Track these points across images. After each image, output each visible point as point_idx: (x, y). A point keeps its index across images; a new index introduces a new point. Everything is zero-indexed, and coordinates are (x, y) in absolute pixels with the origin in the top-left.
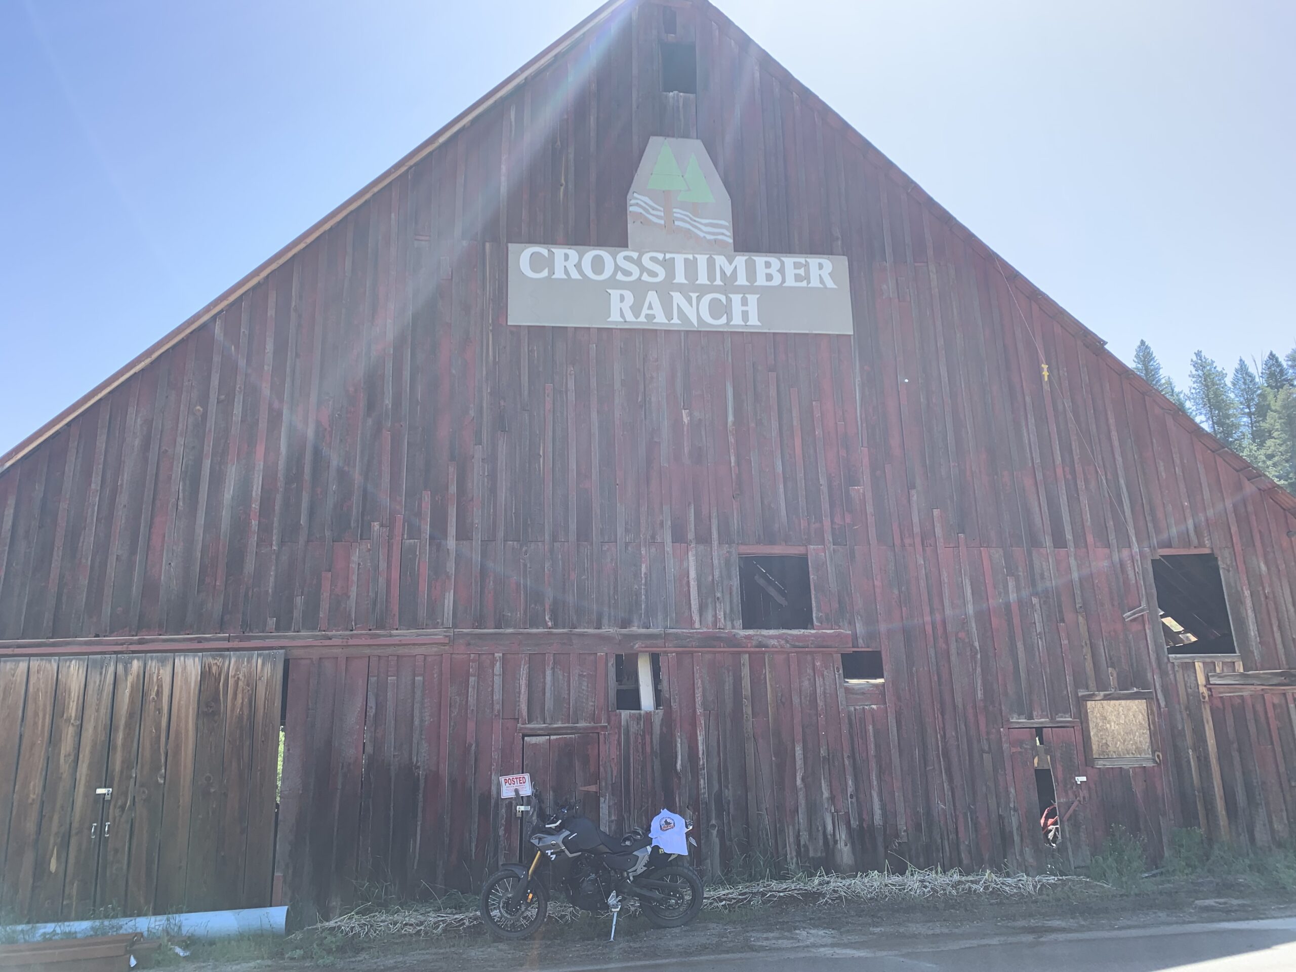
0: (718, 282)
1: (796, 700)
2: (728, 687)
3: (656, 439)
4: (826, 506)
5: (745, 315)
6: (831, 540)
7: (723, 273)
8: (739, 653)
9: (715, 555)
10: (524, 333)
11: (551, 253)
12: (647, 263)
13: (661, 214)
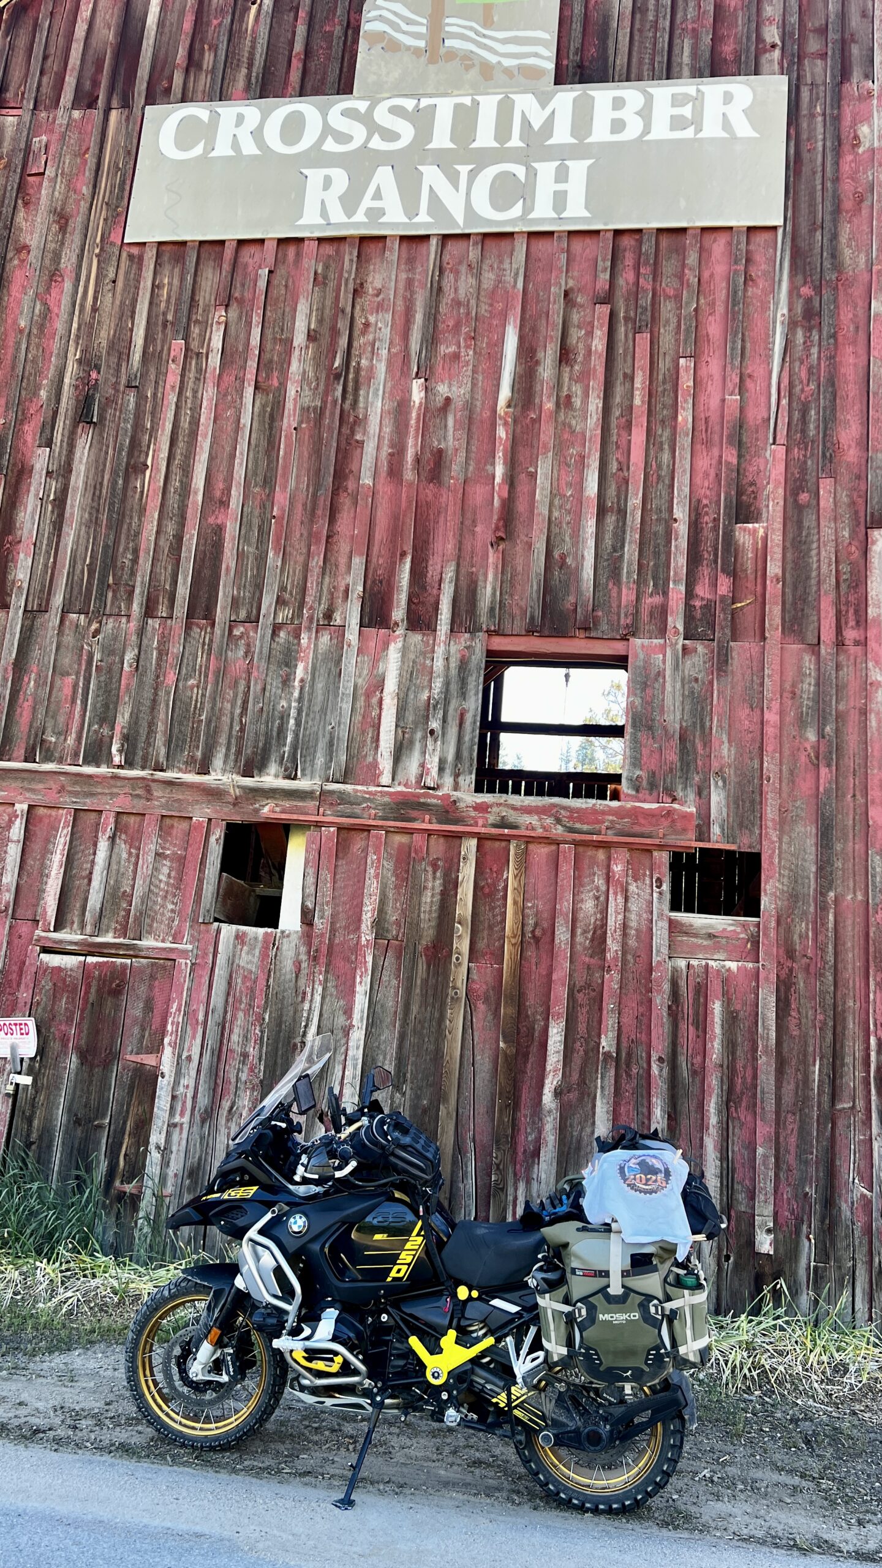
0: (515, 142)
1: (562, 935)
2: (429, 899)
3: (358, 437)
4: (679, 561)
5: (560, 200)
6: (681, 628)
7: (526, 123)
8: (459, 836)
9: (440, 651)
10: (150, 255)
11: (215, 116)
12: (382, 115)
13: (423, 30)
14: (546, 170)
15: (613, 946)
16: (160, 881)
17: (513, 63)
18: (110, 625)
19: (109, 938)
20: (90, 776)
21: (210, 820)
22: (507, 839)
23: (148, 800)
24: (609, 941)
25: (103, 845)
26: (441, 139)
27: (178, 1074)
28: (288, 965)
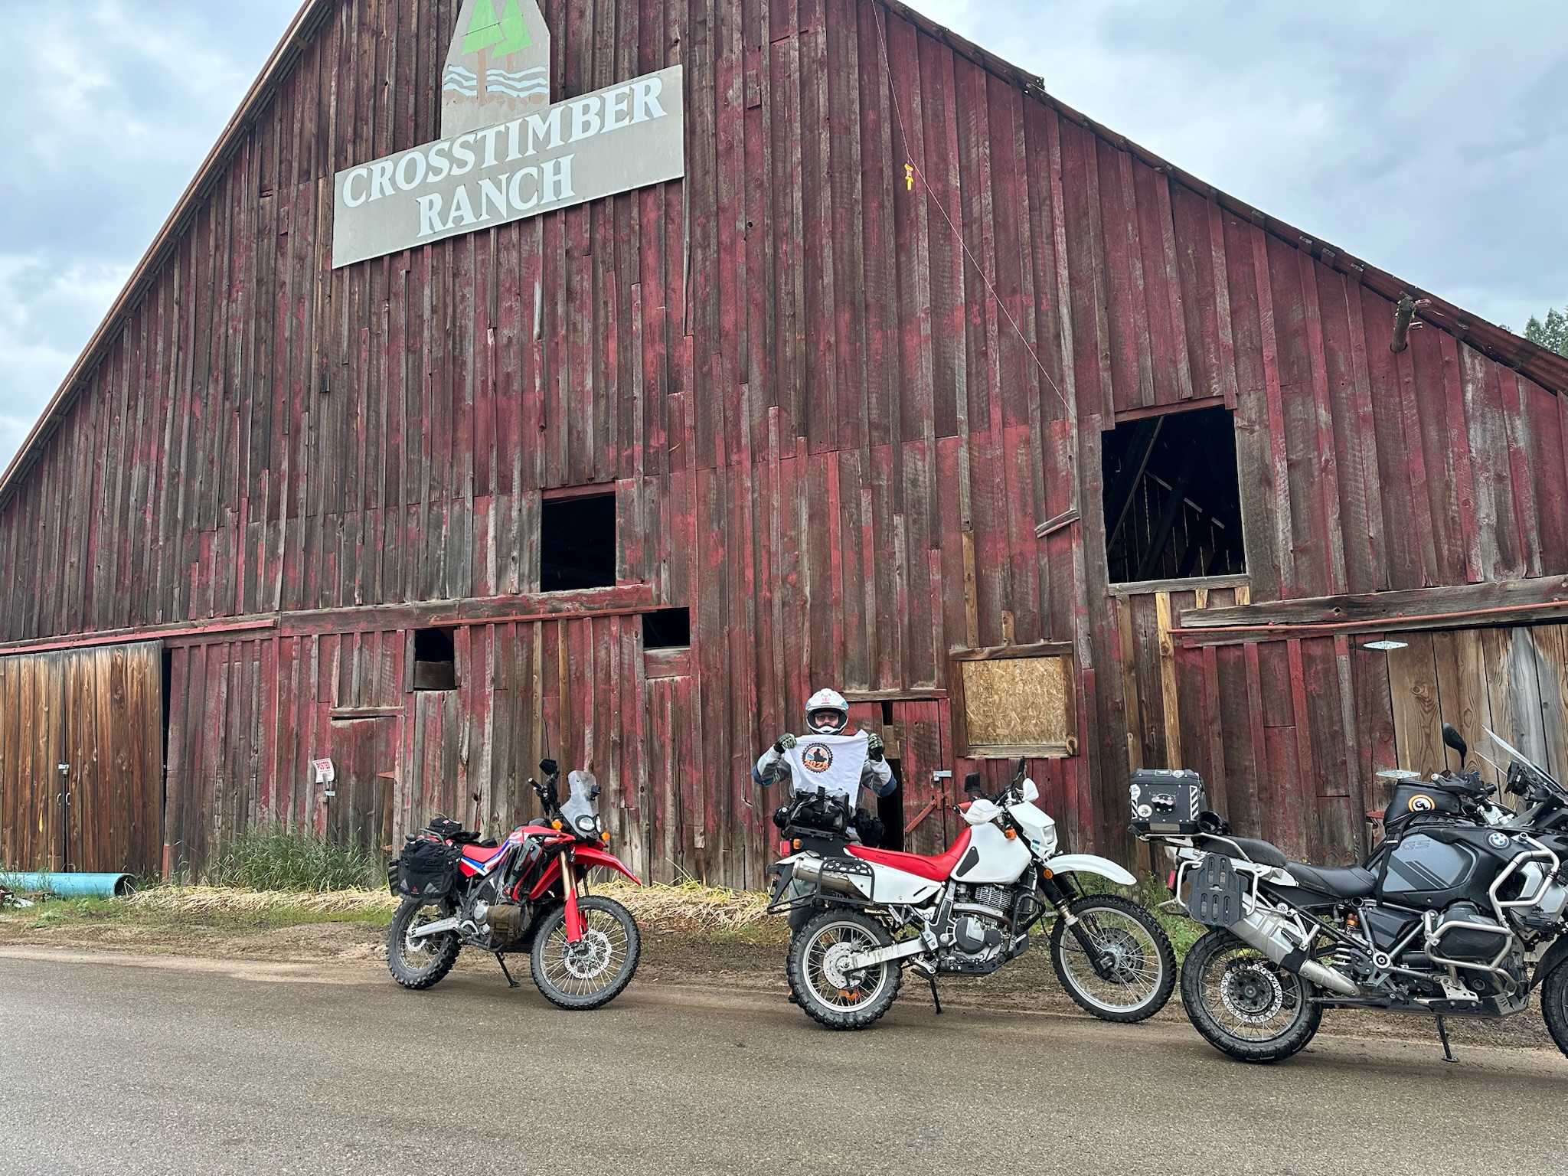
0: (531, 152)
1: (589, 674)
2: (520, 661)
3: (463, 374)
4: (639, 425)
5: (557, 187)
6: (641, 469)
7: (536, 137)
8: (531, 622)
9: (516, 506)
10: (347, 272)
11: (370, 171)
12: (458, 152)
13: (474, 83)
14: (548, 166)
15: (615, 676)
16: (386, 671)
17: (526, 93)
18: (348, 518)
19: (365, 708)
20: (346, 613)
21: (406, 630)
22: (555, 620)
23: (376, 623)
24: (613, 673)
25: (356, 653)
26: (490, 161)
28: (452, 712)
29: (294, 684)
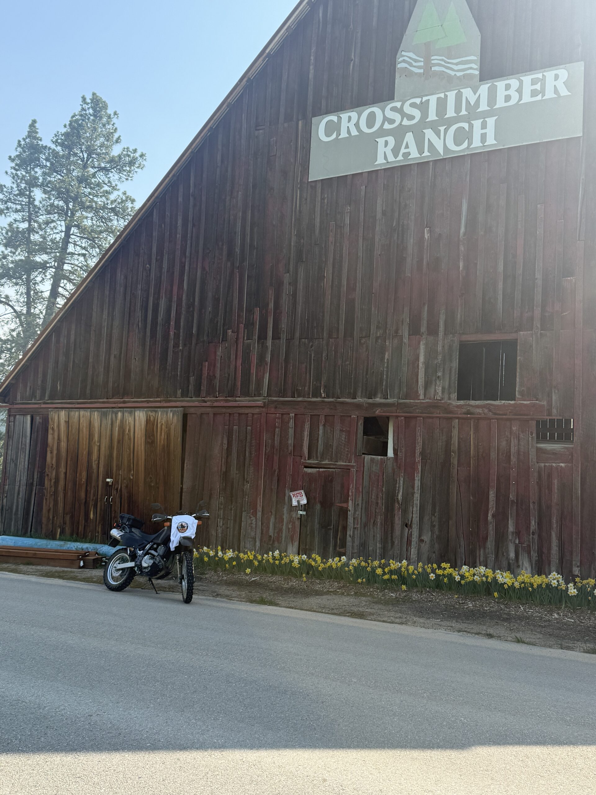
0: (464, 112)
1: (493, 455)
2: (441, 443)
3: (404, 256)
4: (538, 297)
5: (484, 137)
6: (539, 326)
7: (468, 101)
8: (451, 419)
9: (440, 343)
10: (319, 185)
11: (340, 118)
12: (407, 109)
13: (422, 64)
14: (477, 124)
15: (514, 459)
16: (342, 440)
17: (461, 74)
18: (316, 343)
19: (326, 462)
20: (314, 402)
21: (358, 416)
22: (470, 419)
23: (336, 410)
24: (512, 457)
25: (321, 428)
26: (432, 116)
27: (355, 511)
28: (390, 470)
29: (277, 443)
